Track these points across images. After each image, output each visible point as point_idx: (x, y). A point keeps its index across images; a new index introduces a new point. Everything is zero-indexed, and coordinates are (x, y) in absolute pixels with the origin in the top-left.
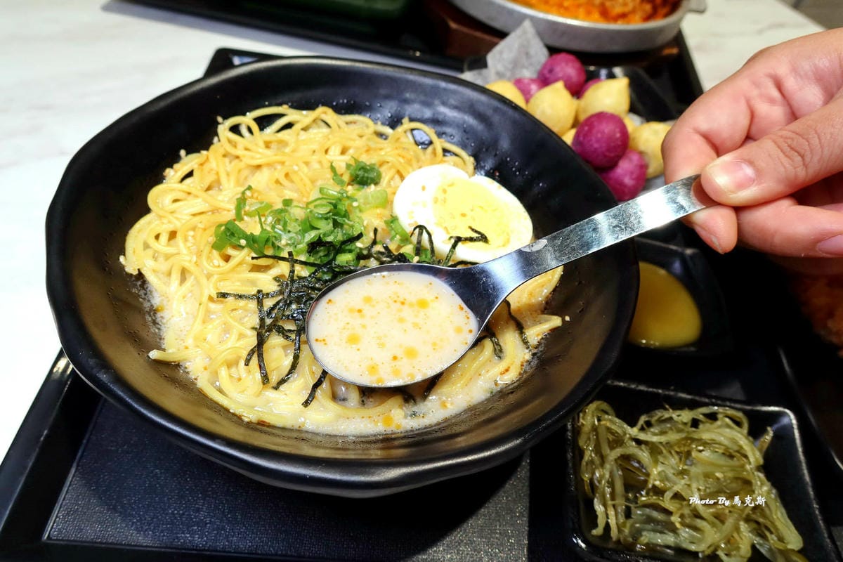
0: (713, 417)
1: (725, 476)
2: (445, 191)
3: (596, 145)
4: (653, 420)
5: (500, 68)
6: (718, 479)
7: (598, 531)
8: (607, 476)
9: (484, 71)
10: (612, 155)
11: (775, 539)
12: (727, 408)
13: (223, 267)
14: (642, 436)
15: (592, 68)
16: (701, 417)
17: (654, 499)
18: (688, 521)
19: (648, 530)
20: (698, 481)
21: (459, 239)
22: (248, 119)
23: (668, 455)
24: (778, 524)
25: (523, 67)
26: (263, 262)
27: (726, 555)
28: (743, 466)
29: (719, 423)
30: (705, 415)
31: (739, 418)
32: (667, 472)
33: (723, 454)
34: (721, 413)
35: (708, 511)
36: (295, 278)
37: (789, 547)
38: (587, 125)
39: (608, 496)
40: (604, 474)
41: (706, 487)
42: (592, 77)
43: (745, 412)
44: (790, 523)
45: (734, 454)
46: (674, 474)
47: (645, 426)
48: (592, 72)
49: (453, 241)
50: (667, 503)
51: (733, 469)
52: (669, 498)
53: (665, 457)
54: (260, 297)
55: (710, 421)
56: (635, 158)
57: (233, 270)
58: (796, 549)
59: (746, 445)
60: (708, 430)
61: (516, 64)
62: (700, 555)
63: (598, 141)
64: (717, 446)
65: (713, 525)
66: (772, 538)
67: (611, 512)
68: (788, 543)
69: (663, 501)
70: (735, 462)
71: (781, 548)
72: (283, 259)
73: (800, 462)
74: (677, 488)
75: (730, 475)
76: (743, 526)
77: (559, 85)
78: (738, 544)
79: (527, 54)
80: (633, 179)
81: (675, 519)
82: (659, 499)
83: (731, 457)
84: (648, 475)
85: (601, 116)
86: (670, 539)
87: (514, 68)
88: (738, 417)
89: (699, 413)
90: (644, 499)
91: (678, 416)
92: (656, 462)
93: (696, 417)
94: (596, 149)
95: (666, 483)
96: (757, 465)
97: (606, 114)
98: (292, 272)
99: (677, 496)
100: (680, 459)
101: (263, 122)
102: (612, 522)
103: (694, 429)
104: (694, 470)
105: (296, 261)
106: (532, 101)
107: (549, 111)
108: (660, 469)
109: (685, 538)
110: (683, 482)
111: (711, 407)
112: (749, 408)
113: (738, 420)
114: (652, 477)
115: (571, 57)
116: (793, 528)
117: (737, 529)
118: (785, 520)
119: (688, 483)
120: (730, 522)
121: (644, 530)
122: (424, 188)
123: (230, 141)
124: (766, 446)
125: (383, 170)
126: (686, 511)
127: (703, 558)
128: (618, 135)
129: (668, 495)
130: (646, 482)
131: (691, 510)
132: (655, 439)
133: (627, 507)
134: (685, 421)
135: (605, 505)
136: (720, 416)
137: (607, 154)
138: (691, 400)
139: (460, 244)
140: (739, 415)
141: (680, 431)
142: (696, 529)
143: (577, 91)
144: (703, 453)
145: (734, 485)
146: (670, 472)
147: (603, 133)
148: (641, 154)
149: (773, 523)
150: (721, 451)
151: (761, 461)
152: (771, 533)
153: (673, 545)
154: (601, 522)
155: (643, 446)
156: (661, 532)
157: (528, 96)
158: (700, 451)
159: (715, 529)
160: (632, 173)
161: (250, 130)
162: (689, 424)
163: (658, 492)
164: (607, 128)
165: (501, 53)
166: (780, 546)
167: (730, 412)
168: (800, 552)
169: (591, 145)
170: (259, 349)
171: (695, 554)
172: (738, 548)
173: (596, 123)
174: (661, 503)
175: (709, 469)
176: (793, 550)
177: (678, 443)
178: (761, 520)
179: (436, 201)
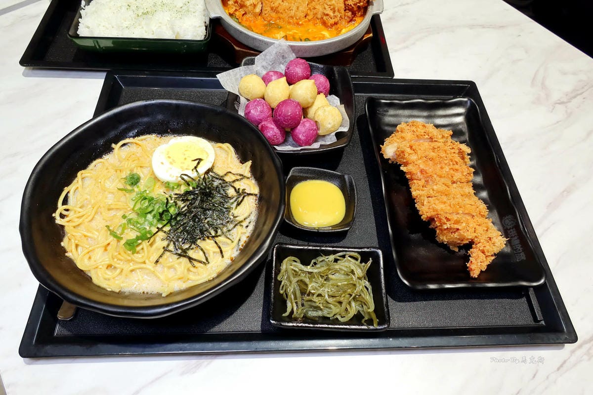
2: (169, 157)
6: (338, 285)
13: (145, 255)
18: (324, 305)
20: (328, 288)
21: (196, 168)
22: (61, 208)
26: (152, 240)
30: (340, 256)
31: (356, 256)
36: (169, 232)
47: (314, 265)
49: (195, 170)
54: (166, 249)
57: (148, 252)
72: (157, 232)
77: (283, 79)
89: (337, 256)
91: (327, 259)
98: (165, 232)
99: (320, 295)
101: (65, 202)
105: (162, 228)
110: (322, 289)
119: (324, 289)
122: (162, 163)
123: (68, 222)
125: (135, 172)
134: (330, 260)
136: (347, 256)
139: (197, 169)
142: (329, 308)
159: (337, 307)
161: (67, 210)
162: (333, 261)
170: (190, 259)
179: (171, 163)
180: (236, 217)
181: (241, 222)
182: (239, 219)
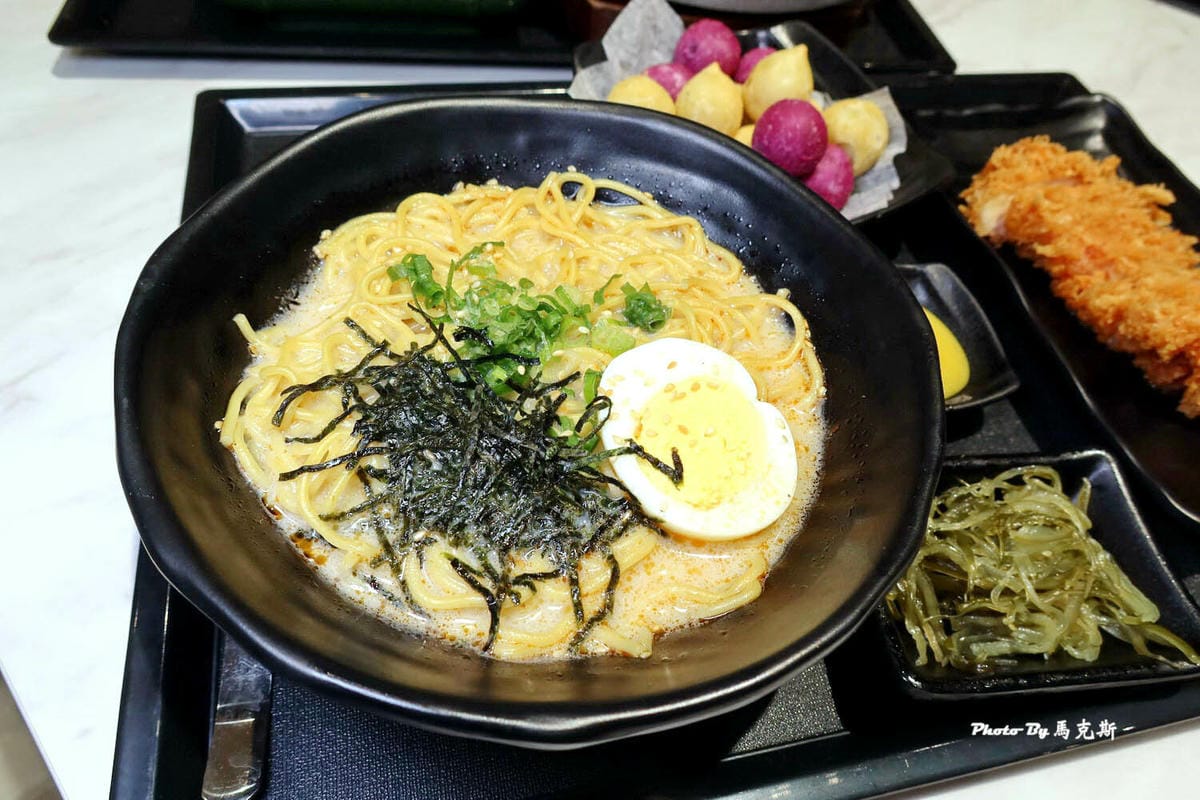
0: (1018, 481)
1: (1053, 554)
2: (696, 387)
3: (788, 149)
4: (948, 502)
5: (622, 55)
6: (1046, 558)
7: (921, 661)
8: (914, 587)
9: (604, 65)
10: (810, 158)
11: (1124, 614)
12: (1033, 466)
14: (943, 527)
15: (745, 33)
16: (1005, 485)
17: (979, 603)
18: (1024, 619)
19: (976, 642)
20: (1026, 568)
21: (638, 451)
23: (982, 542)
24: (1123, 595)
25: (652, 47)
27: (1074, 647)
28: (1070, 535)
29: (1029, 487)
30: (1009, 481)
31: (1050, 476)
32: (988, 565)
33: (1044, 525)
34: (1027, 474)
35: (1046, 601)
37: (1144, 620)
38: (770, 122)
39: (921, 612)
40: (910, 586)
41: (1038, 573)
42: (747, 46)
43: (1054, 466)
44: (1136, 589)
45: (1057, 522)
46: (995, 566)
47: (939, 512)
48: (745, 37)
49: (626, 445)
50: (995, 603)
51: (1060, 540)
52: (997, 597)
53: (979, 547)
55: (1016, 487)
56: (836, 154)
58: (1154, 621)
59: (1068, 507)
60: (1019, 501)
61: (642, 46)
62: (1046, 657)
63: (789, 142)
64: (1034, 517)
65: (1053, 616)
66: (1121, 615)
67: (929, 632)
68: (1141, 616)
69: (991, 602)
70: (1058, 533)
71: (1135, 623)
73: (1133, 514)
74: (1002, 583)
75: (1059, 549)
76: (1085, 609)
77: (714, 69)
78: (1084, 631)
79: (655, 27)
80: (840, 184)
81: (1009, 621)
82: (985, 601)
83: (1053, 526)
84: (965, 574)
85: (784, 107)
86: (1003, 646)
87: (641, 51)
88: (1047, 474)
89: (1001, 480)
90: (965, 606)
91: (978, 490)
92: (971, 556)
93: (998, 486)
94: (788, 153)
95: (989, 579)
96: (1086, 528)
97: (792, 101)
99: (1007, 592)
100: (998, 545)
102: (934, 644)
103: (999, 502)
104: (1016, 555)
106: (681, 97)
107: (710, 110)
108: (978, 564)
109: (1023, 640)
110: (1009, 573)
111: (1014, 469)
112: (1056, 459)
113: (1048, 478)
114: (971, 577)
115: (717, 24)
116: (1142, 596)
117: (1079, 615)
118: (1131, 589)
119: (1015, 572)
120: (1070, 608)
121: (971, 643)
122: (672, 365)
123: (547, 197)
124: (1086, 502)
126: (1022, 608)
127: (1049, 660)
128: (815, 129)
129: (995, 594)
130: (964, 584)
131: (1027, 606)
132: (957, 526)
133: (944, 620)
134: (987, 494)
135: (919, 624)
136: (1026, 478)
137: (804, 157)
138: (988, 465)
140: (1049, 471)
141: (984, 509)
142: (1032, 626)
143: (736, 72)
144: (1022, 530)
145: (1066, 561)
146: (990, 565)
147: (794, 130)
148: (841, 146)
149: (1117, 595)
150: (1041, 523)
151: (1089, 524)
152: (1118, 608)
153: (1009, 652)
154: (921, 647)
155: (948, 540)
156: (992, 641)
157: (673, 90)
158: (1018, 528)
159: (1055, 621)
160: (837, 176)
162: (993, 498)
163: (982, 593)
164: (797, 122)
165: (620, 33)
166: (1133, 621)
167: (1037, 470)
168: (1160, 623)
169: (783, 149)
171: (1039, 657)
172: (1085, 637)
173: (781, 118)
174: (989, 606)
175: (1033, 550)
176: (1150, 623)
177: (988, 524)
178: (1103, 595)
180: (420, 556)
181: (396, 569)
182: (410, 565)
